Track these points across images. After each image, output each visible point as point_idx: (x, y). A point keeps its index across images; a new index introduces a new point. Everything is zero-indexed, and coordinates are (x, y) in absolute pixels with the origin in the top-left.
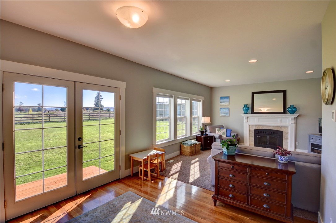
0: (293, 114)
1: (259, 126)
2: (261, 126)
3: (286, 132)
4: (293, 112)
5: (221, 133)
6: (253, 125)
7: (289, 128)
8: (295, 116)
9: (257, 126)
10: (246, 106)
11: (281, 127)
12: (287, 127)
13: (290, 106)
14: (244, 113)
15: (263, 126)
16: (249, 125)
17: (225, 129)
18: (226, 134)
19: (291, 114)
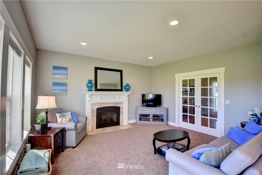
0: (128, 91)
1: (101, 104)
2: (103, 104)
3: (122, 107)
4: (127, 90)
5: (66, 120)
6: (95, 104)
7: (124, 103)
8: (129, 93)
9: (100, 105)
10: (90, 82)
11: (118, 103)
12: (122, 103)
13: (126, 85)
14: (88, 91)
15: (105, 104)
16: (92, 104)
17: (69, 113)
18: (72, 121)
19: (126, 91)
